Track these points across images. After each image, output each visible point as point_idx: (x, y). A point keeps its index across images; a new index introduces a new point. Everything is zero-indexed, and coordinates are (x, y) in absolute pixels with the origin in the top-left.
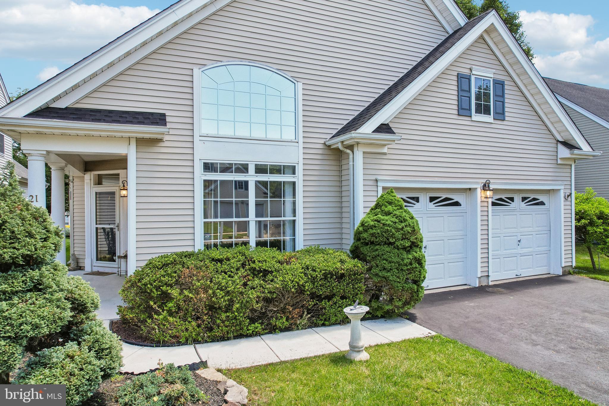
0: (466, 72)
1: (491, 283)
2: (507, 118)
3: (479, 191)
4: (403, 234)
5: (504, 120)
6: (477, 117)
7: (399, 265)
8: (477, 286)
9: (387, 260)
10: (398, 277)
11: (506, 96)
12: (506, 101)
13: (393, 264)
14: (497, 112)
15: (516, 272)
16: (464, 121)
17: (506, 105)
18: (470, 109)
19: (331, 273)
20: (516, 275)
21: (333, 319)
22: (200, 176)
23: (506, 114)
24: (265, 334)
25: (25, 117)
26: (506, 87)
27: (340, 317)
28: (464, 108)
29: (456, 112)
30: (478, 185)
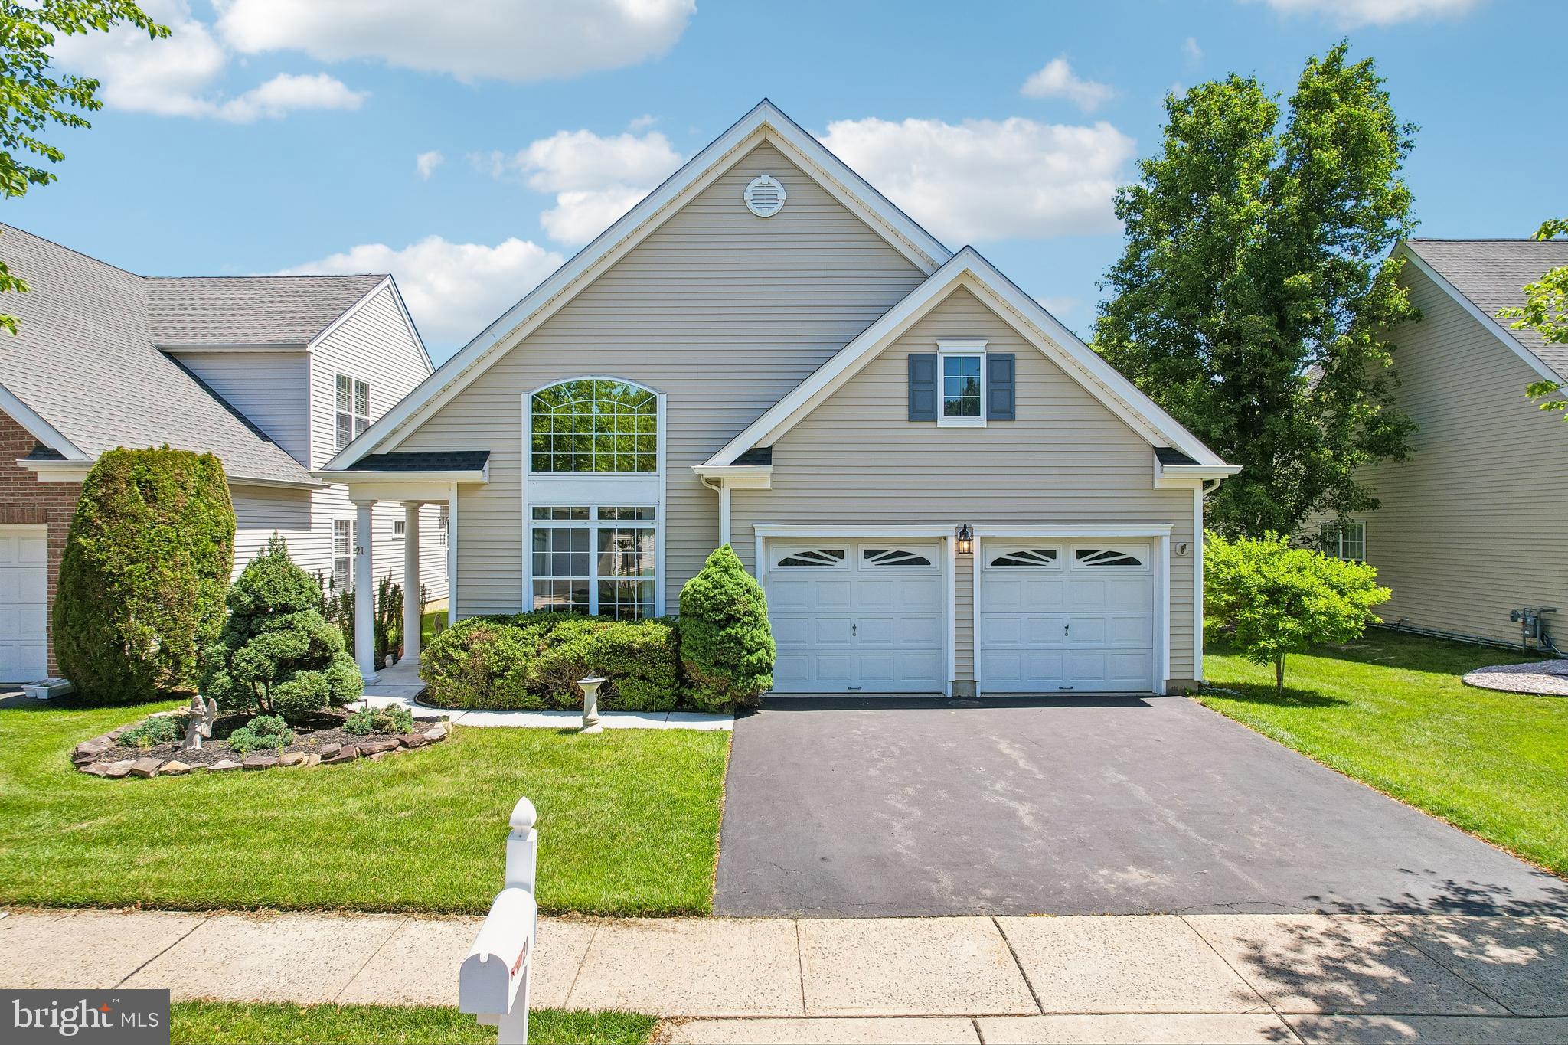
0: (925, 349)
1: (978, 695)
2: (1018, 417)
3: (952, 542)
4: (714, 604)
5: (1013, 419)
7: (706, 643)
8: (949, 695)
10: (704, 658)
11: (1018, 379)
12: (1018, 386)
13: (698, 641)
14: (995, 408)
15: (1060, 682)
17: (1018, 394)
18: (933, 410)
19: (622, 647)
20: (1061, 688)
21: (629, 703)
22: (529, 524)
23: (1018, 410)
24: (548, 709)
25: (347, 469)
26: (1018, 364)
27: (639, 701)
28: (920, 410)
29: (906, 417)
30: (950, 531)
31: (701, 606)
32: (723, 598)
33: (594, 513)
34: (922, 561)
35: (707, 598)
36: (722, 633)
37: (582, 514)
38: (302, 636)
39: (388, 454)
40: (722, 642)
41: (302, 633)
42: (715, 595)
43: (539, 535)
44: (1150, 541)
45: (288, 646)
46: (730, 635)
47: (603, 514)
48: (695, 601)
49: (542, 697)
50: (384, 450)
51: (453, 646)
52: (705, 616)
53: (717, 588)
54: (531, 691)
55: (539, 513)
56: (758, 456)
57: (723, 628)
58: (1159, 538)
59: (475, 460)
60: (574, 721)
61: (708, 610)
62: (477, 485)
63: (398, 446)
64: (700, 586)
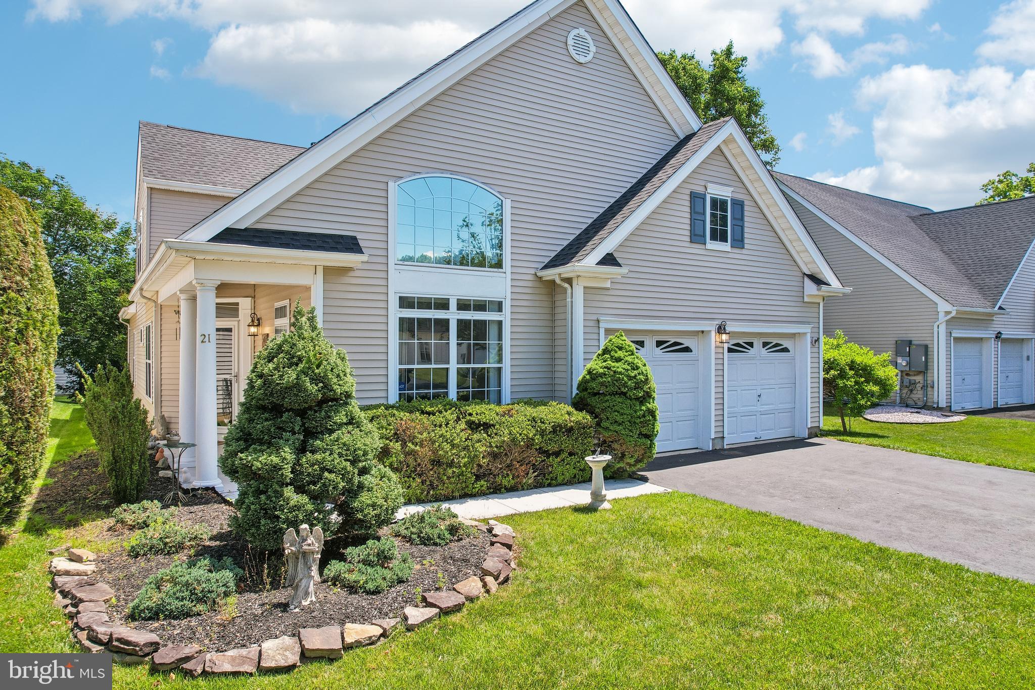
0: (700, 189)
1: (725, 447)
2: (746, 246)
3: (713, 334)
5: (743, 248)
6: (712, 245)
8: (711, 450)
9: (618, 412)
11: (746, 219)
12: (746, 224)
14: (736, 238)
15: (754, 434)
16: (696, 249)
17: (746, 230)
18: (704, 236)
20: (756, 438)
22: (395, 313)
23: (746, 241)
24: (491, 493)
25: (208, 241)
26: (746, 208)
28: (696, 237)
29: (688, 239)
30: (711, 327)
32: (641, 378)
33: (453, 305)
34: (688, 350)
35: (630, 378)
39: (246, 229)
43: (405, 325)
44: (793, 336)
46: (648, 409)
47: (463, 306)
49: (488, 482)
50: (246, 225)
52: (629, 394)
54: (478, 477)
55: (405, 302)
56: (609, 260)
57: (643, 403)
58: (806, 333)
59: (350, 244)
62: (344, 271)
63: (257, 222)
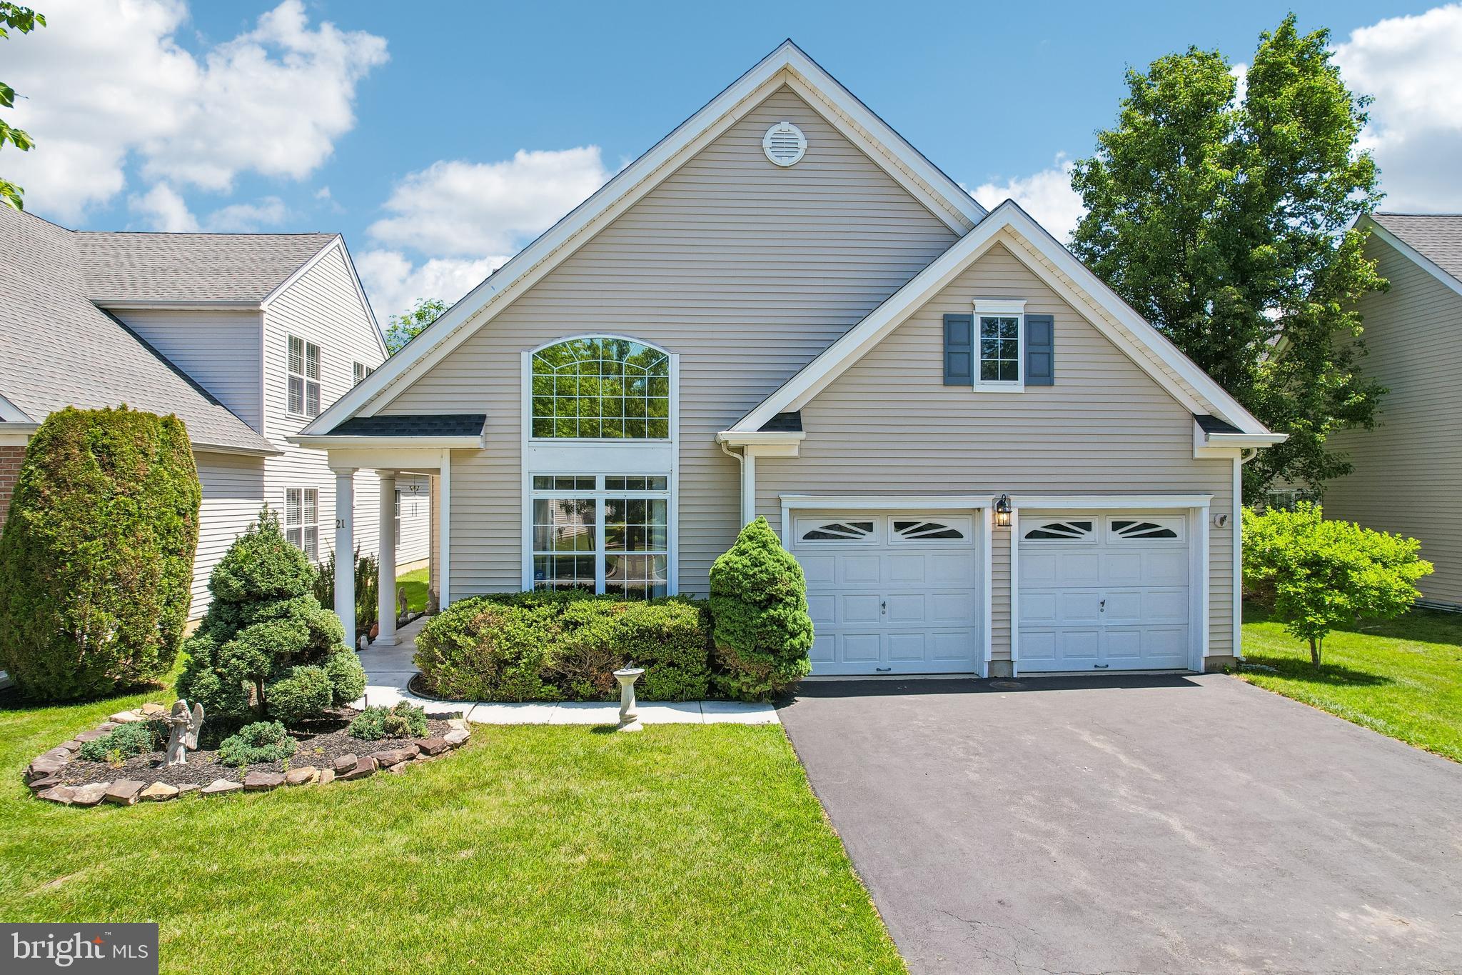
0: (962, 309)
1: (1015, 675)
2: (1056, 382)
3: (988, 513)
4: (754, 584)
5: (1051, 384)
6: (985, 386)
7: (746, 626)
8: (986, 675)
9: (730, 618)
10: (743, 643)
11: (1056, 341)
12: (1056, 349)
13: (737, 624)
14: (1034, 372)
15: (1095, 660)
16: (958, 393)
17: (1056, 358)
18: (970, 375)
19: (649, 630)
20: (1096, 666)
21: (657, 692)
22: (529, 494)
23: (1056, 374)
24: (566, 700)
25: (328, 434)
26: (1056, 325)
27: (668, 691)
28: (956, 374)
29: (940, 381)
30: (987, 503)
31: (739, 585)
32: (764, 577)
33: (601, 483)
34: (955, 534)
35: (746, 576)
36: (764, 615)
37: (588, 483)
38: (301, 626)
39: (373, 417)
40: (764, 625)
41: (301, 623)
42: (755, 574)
43: (540, 506)
44: (1185, 512)
45: (285, 639)
46: (773, 617)
47: (612, 484)
48: (731, 579)
49: (559, 687)
50: (368, 413)
51: (455, 629)
52: (745, 596)
53: (756, 566)
54: (547, 681)
55: (542, 482)
56: (787, 422)
57: (764, 609)
58: (1200, 508)
59: (471, 424)
60: (608, 715)
61: (747, 590)
62: (471, 452)
63: (383, 409)
64: (736, 563)
